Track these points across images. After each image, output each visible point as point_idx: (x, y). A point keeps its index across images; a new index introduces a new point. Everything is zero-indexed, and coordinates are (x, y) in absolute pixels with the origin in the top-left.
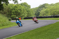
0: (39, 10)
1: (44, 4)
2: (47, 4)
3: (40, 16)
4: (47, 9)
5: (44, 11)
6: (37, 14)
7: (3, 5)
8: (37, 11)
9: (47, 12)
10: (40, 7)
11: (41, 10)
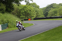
0: (47, 10)
3: (48, 16)
5: (53, 11)
6: (45, 14)
7: (13, 6)
8: (45, 11)
9: (56, 12)
10: (48, 7)
11: (49, 10)
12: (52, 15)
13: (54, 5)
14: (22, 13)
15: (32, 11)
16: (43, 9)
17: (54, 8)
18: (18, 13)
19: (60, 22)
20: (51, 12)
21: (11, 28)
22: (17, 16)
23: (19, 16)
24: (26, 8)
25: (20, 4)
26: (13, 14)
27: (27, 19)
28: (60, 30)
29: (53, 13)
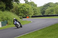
0: (44, 9)
1: (49, 3)
2: (52, 3)
5: (49, 9)
7: (12, 5)
9: (52, 11)
10: (45, 6)
11: (46, 9)
12: (49, 13)
13: (51, 4)
14: (21, 11)
15: (30, 9)
16: (40, 7)
17: (50, 7)
18: (16, 11)
19: (56, 19)
21: (10, 24)
22: (16, 13)
23: (17, 14)
26: (13, 12)
27: (25, 16)
29: (50, 11)
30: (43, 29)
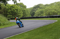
0: (34, 10)
1: (39, 5)
3: (35, 16)
4: (42, 9)
5: (39, 11)
6: (32, 14)
8: (32, 11)
9: (42, 12)
10: (35, 7)
11: (36, 10)
15: (19, 10)
17: (40, 8)
19: (45, 21)
20: (38, 12)
22: (4, 15)
23: (6, 15)
24: (14, 8)
25: (7, 3)
27: (14, 18)
28: (45, 29)
29: (40, 13)
30: (30, 31)
